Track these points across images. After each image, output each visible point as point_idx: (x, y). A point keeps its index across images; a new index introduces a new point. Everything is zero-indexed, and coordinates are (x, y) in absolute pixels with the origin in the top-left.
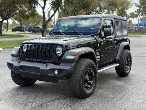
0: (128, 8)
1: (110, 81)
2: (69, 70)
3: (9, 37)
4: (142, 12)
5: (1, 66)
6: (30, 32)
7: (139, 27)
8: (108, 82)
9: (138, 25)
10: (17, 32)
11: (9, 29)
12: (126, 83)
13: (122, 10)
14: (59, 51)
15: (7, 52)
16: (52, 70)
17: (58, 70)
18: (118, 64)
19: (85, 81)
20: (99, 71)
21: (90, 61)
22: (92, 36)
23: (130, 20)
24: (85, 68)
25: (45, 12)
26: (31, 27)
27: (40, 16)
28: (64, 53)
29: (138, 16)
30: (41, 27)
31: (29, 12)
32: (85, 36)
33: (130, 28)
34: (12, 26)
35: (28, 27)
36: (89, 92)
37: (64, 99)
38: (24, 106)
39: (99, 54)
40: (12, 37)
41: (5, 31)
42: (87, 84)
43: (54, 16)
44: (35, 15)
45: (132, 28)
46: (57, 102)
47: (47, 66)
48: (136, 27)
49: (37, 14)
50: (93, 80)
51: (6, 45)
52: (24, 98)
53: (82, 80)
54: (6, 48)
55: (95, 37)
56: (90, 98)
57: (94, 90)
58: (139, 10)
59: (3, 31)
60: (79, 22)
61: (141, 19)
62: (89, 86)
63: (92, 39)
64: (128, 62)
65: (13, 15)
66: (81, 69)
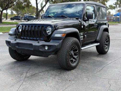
0: (108, 1)
1: (92, 57)
2: (57, 46)
3: (8, 25)
4: (119, 5)
5: (1, 46)
6: (25, 21)
7: (116, 17)
8: (90, 58)
9: (116, 15)
10: (15, 20)
11: (8, 18)
12: (105, 59)
13: (102, 2)
14: (49, 31)
15: (6, 36)
16: (43, 46)
17: (48, 46)
18: (99, 44)
19: (70, 55)
20: (82, 48)
21: (75, 39)
22: (77, 19)
23: (109, 12)
24: (70, 44)
25: (38, 3)
26: (26, 16)
27: (34, 8)
28: (52, 32)
29: (116, 8)
30: (35, 17)
31: (25, 3)
32: (71, 19)
33: (109, 18)
34: (10, 15)
35: (24, 17)
36: (74, 65)
37: (53, 70)
38: (19, 76)
39: (82, 34)
40: (11, 24)
41: (5, 20)
42: (72, 58)
43: (45, 7)
44: (29, 6)
45: (111, 18)
46: (47, 72)
47: (38, 42)
48: (114, 17)
49: (31, 6)
50: (77, 55)
51: (5, 30)
52: (19, 69)
53: (68, 54)
54: (6, 32)
55: (79, 20)
56: (75, 70)
57: (78, 64)
58: (116, 3)
59: (3, 20)
60: (65, 10)
61: (118, 11)
62: (74, 60)
63: (77, 21)
64: (107, 42)
65: (11, 6)
66: (67, 46)
